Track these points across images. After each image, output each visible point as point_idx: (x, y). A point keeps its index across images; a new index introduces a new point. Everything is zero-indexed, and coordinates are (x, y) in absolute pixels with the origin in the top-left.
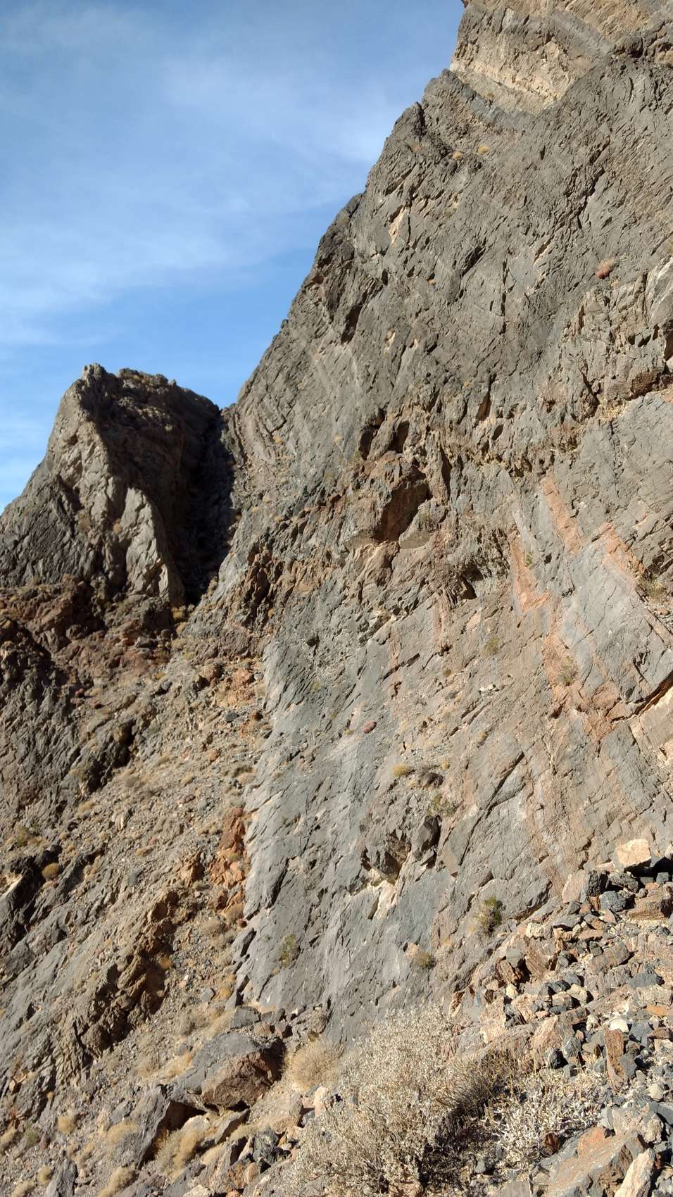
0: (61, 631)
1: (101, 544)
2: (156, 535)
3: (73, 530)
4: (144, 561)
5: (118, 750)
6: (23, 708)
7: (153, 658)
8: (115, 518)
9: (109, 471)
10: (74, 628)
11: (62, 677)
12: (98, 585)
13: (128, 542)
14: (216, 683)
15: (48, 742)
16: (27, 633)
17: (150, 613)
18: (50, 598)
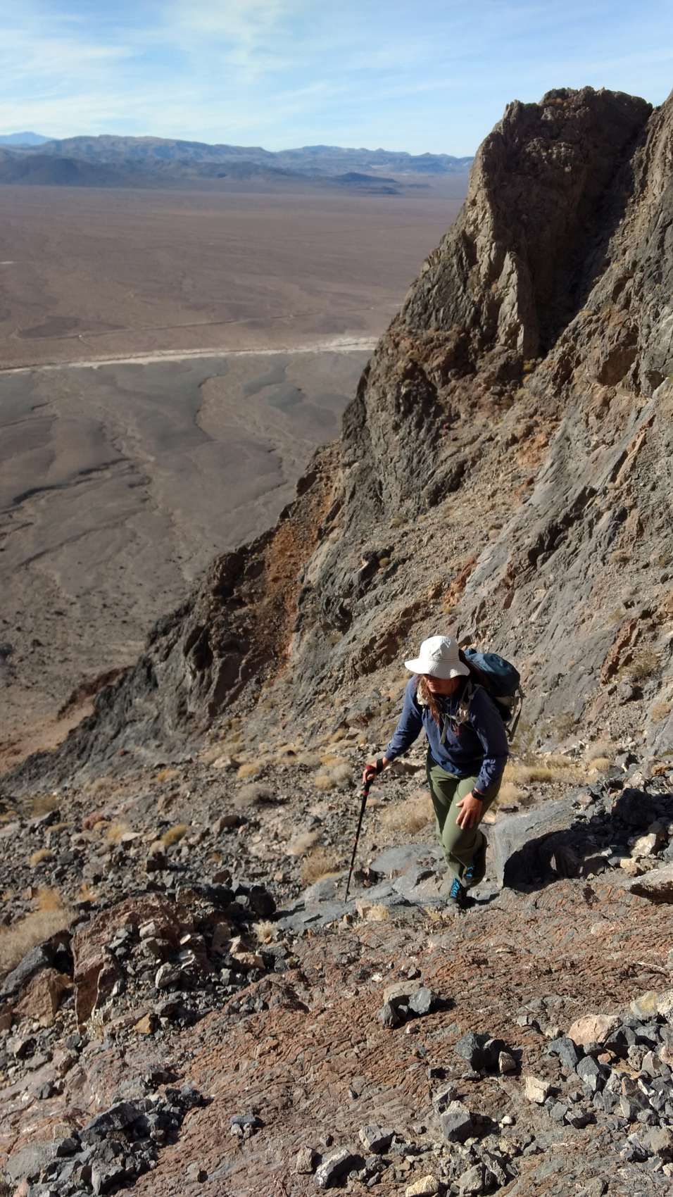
0: (445, 374)
1: (481, 301)
2: (518, 299)
3: (465, 286)
4: (508, 320)
5: (453, 480)
6: (409, 433)
7: (499, 405)
8: (494, 280)
9: (493, 237)
10: (453, 371)
11: (440, 410)
12: (475, 335)
13: (501, 300)
14: (524, 441)
15: (419, 462)
16: (422, 372)
17: (504, 367)
18: (440, 346)
